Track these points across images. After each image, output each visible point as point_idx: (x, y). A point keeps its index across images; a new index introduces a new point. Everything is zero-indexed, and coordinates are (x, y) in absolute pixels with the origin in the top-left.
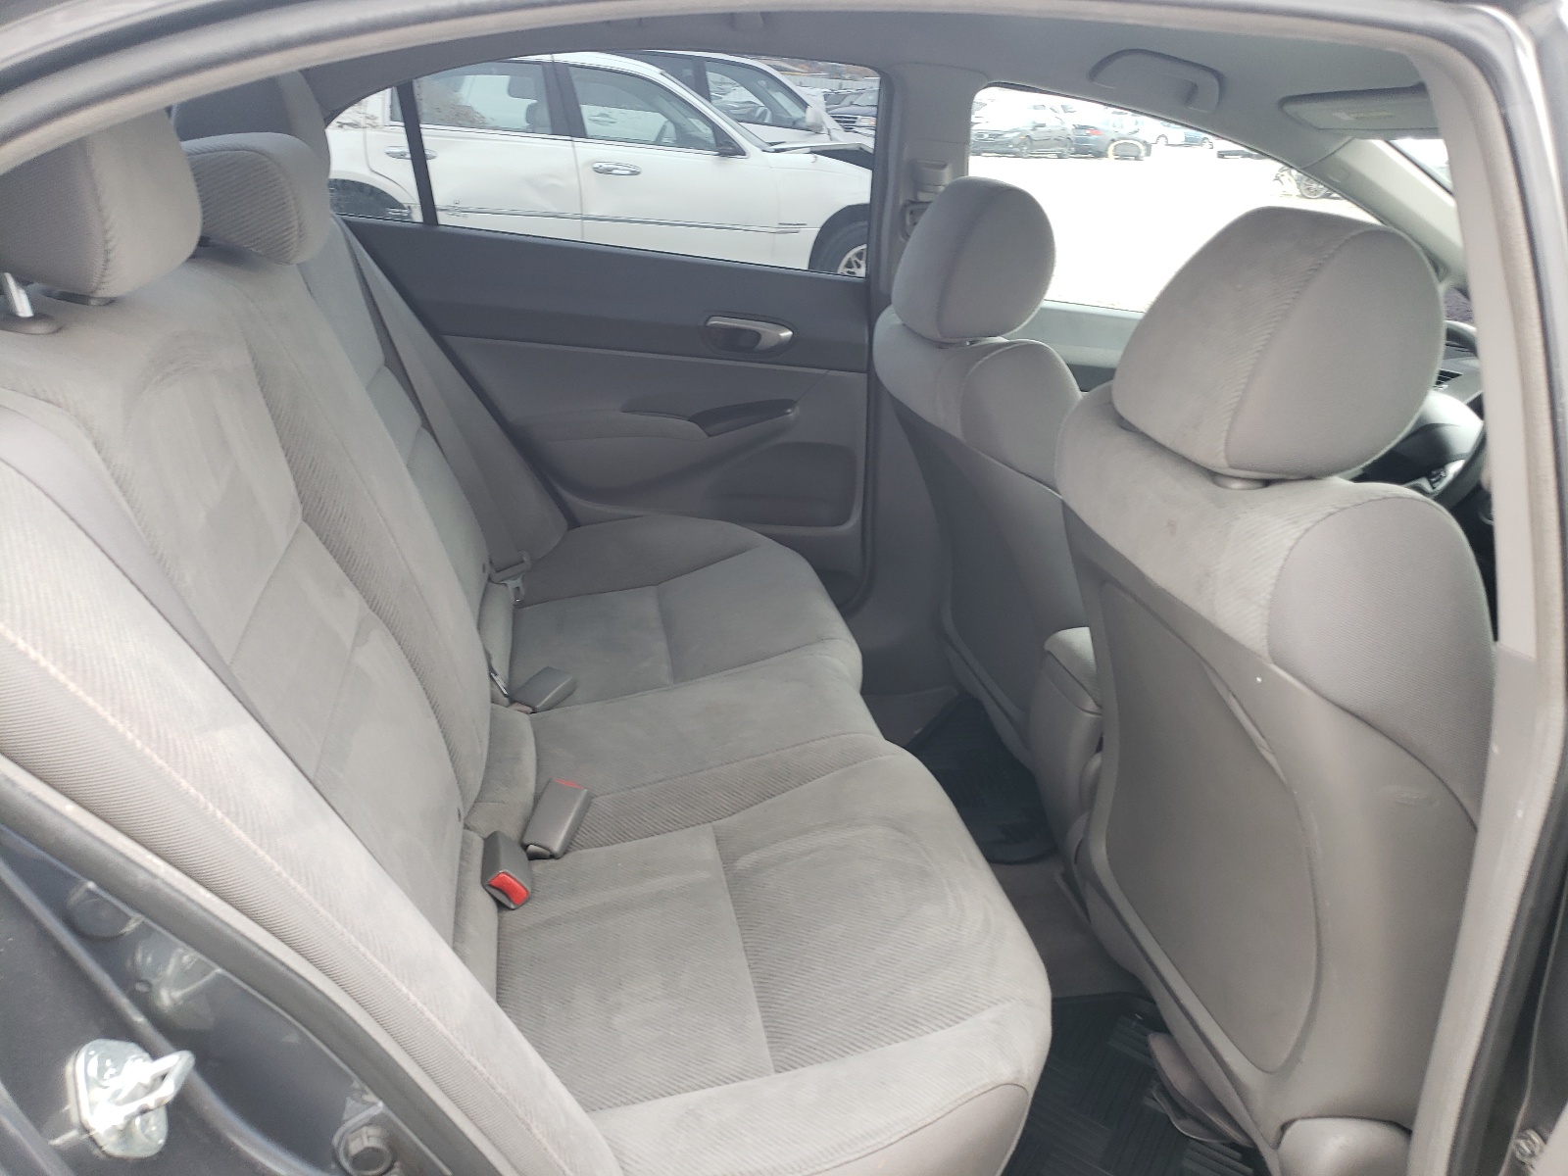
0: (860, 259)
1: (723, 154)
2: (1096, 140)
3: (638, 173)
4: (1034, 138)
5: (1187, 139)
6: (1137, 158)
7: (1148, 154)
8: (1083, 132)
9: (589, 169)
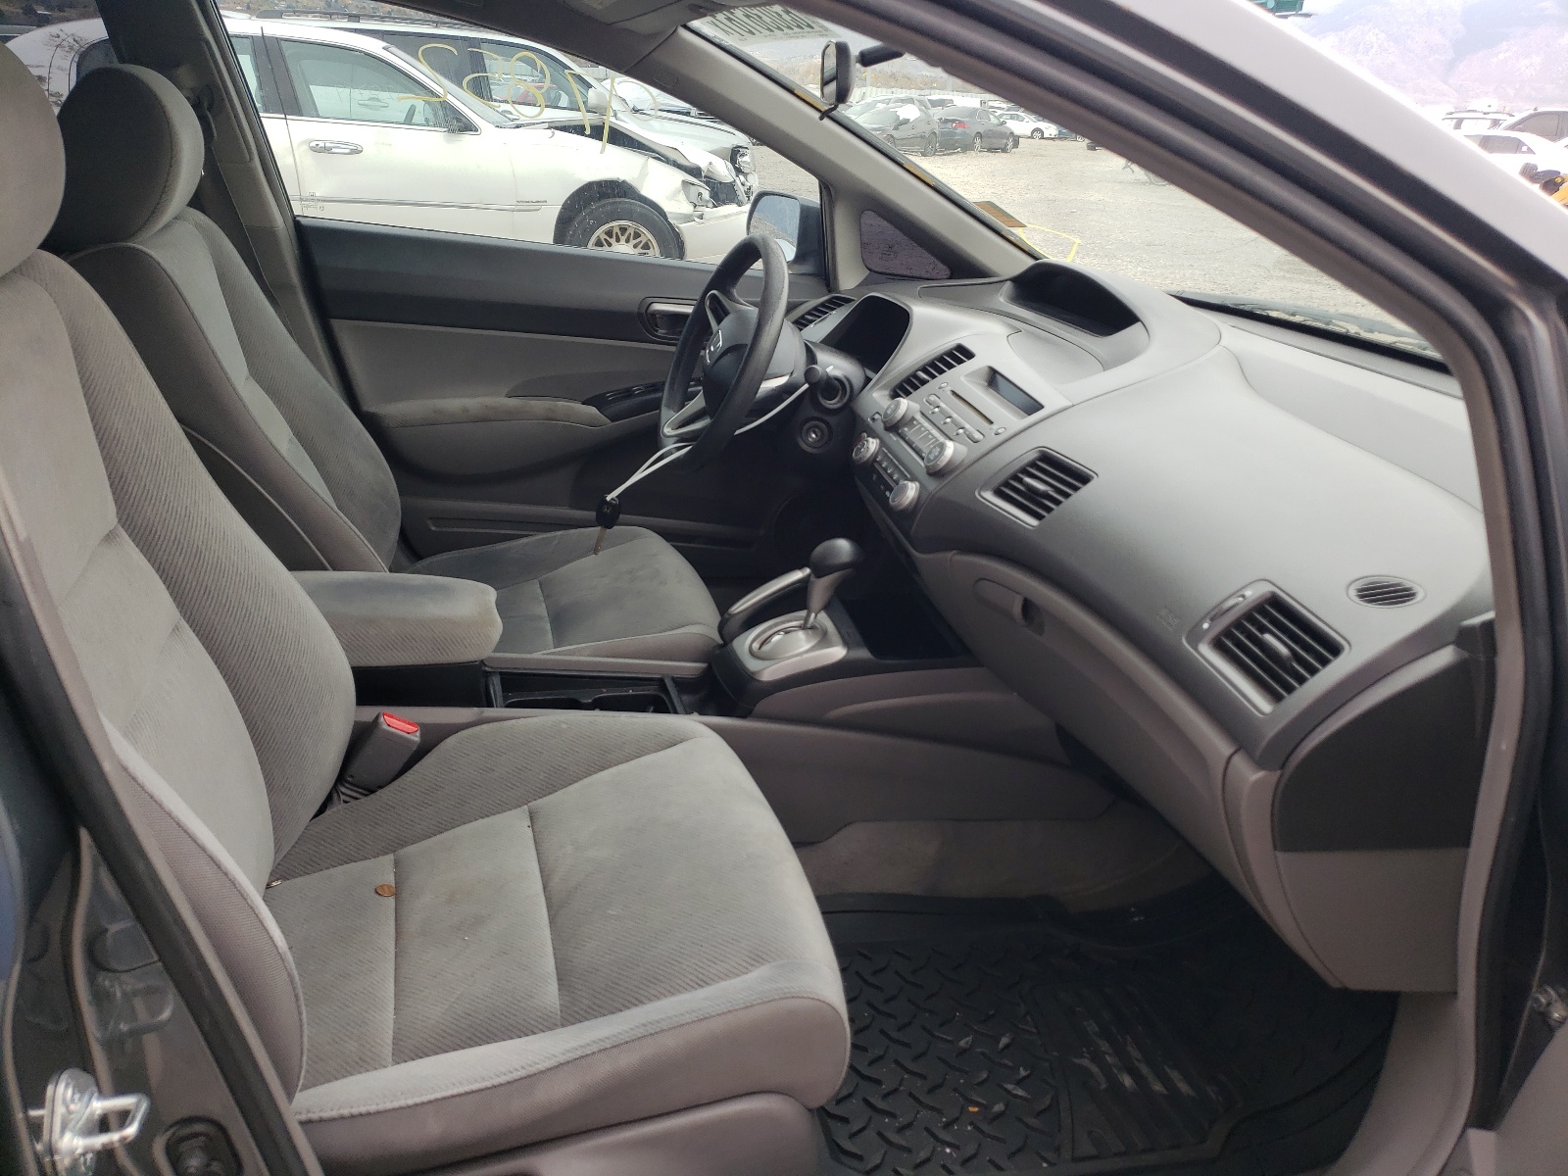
0: (611, 237)
1: (455, 130)
2: (963, 133)
3: (359, 152)
6: (1003, 150)
7: (1014, 147)
8: (949, 125)
9: (305, 147)
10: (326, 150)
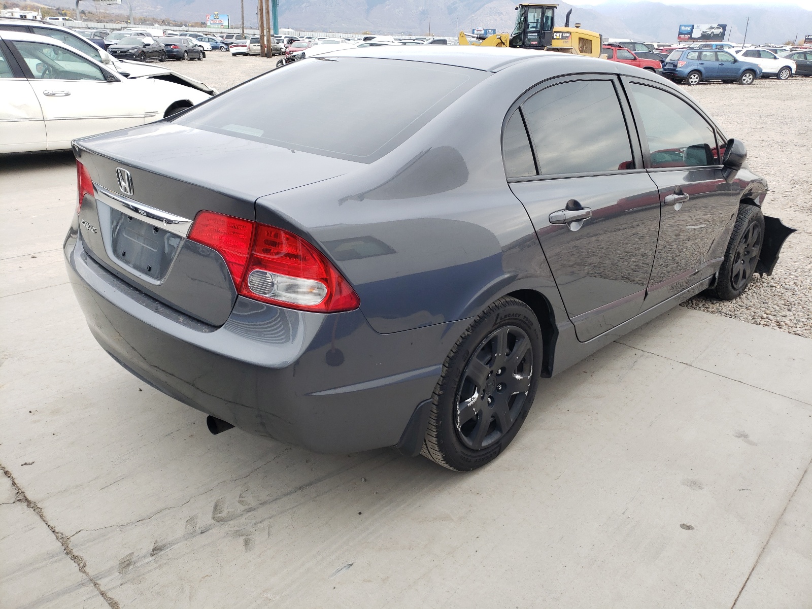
1: (110, 82)
2: (178, 52)
3: (69, 95)
4: (145, 51)
5: (213, 47)
6: (199, 59)
7: (204, 56)
8: (169, 47)
10: (53, 95)
